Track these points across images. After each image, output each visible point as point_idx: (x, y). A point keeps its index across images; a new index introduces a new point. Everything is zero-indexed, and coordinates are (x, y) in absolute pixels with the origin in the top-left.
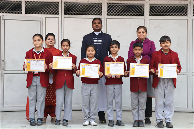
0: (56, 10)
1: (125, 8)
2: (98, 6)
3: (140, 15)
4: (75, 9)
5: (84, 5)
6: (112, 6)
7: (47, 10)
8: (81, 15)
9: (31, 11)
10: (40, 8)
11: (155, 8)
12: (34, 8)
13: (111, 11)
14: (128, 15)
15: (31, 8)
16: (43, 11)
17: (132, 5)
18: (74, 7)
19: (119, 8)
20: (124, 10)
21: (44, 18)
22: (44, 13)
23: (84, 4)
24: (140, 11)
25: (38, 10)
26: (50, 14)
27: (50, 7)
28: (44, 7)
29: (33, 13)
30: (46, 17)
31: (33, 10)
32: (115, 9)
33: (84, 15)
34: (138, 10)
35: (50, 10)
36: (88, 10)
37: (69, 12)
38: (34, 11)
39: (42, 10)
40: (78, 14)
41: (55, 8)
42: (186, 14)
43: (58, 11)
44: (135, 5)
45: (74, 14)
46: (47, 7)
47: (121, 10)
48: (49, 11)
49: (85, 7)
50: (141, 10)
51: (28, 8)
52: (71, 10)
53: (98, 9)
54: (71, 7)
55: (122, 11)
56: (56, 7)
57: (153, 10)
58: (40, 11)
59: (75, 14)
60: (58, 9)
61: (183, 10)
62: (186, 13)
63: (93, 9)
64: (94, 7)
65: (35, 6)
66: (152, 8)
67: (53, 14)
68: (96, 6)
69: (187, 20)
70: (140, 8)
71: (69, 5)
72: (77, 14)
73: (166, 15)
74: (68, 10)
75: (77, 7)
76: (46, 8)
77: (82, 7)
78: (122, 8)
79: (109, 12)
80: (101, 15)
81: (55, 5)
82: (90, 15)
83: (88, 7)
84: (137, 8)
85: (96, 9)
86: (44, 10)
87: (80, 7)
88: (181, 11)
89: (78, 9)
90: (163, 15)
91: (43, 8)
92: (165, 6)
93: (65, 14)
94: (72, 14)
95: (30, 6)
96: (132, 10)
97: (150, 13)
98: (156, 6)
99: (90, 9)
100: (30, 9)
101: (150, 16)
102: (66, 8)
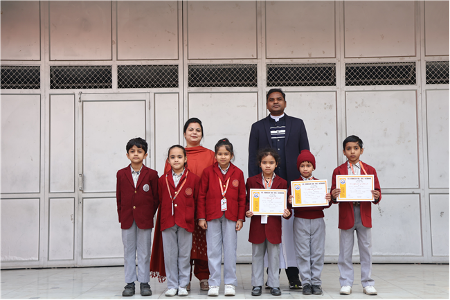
0: (174, 80)
1: (300, 72)
2: (251, 69)
3: (327, 84)
4: (208, 76)
5: (224, 69)
6: (276, 69)
7: (158, 80)
8: (219, 86)
9: (129, 83)
10: (144, 77)
11: (355, 71)
12: (134, 77)
13: (273, 78)
14: (306, 84)
15: (129, 77)
16: (150, 82)
17: (313, 66)
18: (206, 73)
19: (289, 72)
20: (298, 75)
21: (152, 95)
22: (153, 86)
23: (224, 67)
24: (327, 77)
25: (142, 80)
26: (163, 86)
27: (163, 74)
28: (153, 74)
29: (131, 87)
30: (155, 94)
31: (131, 80)
32: (281, 75)
33: (224, 86)
34: (325, 75)
35: (163, 80)
36: (232, 78)
37: (198, 81)
38: (134, 83)
39: (147, 80)
40: (214, 86)
41: (171, 77)
42: (413, 81)
43: (177, 81)
44: (319, 66)
45: (206, 85)
46: (158, 74)
47: (292, 75)
48: (161, 82)
49: (227, 72)
50: (330, 74)
51: (123, 77)
52: (200, 79)
53: (251, 75)
54: (200, 73)
55: (295, 78)
56: (174, 74)
57: (352, 74)
58: (145, 82)
59: (208, 86)
60: (177, 77)
61: (407, 73)
62: (412, 78)
63: (240, 75)
64: (243, 72)
65: (136, 74)
66: (350, 71)
67: (169, 86)
68: (246, 69)
69: (416, 91)
70: (327, 72)
71: (198, 70)
72: (211, 85)
73: (377, 83)
74: (195, 79)
75: (211, 73)
76: (155, 77)
77: (222, 72)
78: (295, 72)
79: (271, 81)
80: (256, 86)
81: (171, 71)
82: (235, 86)
83: (232, 72)
84: (322, 72)
85: (246, 75)
86: (153, 80)
87: (216, 72)
88: (404, 76)
89: (214, 75)
90: (371, 83)
91: (150, 77)
92: (374, 67)
93: (190, 85)
94: (203, 86)
95: (126, 74)
96: (314, 75)
97: (346, 79)
98: (358, 68)
99: (235, 75)
100: (126, 80)
101: (347, 85)
102: (192, 76)
